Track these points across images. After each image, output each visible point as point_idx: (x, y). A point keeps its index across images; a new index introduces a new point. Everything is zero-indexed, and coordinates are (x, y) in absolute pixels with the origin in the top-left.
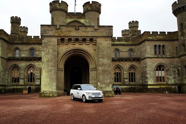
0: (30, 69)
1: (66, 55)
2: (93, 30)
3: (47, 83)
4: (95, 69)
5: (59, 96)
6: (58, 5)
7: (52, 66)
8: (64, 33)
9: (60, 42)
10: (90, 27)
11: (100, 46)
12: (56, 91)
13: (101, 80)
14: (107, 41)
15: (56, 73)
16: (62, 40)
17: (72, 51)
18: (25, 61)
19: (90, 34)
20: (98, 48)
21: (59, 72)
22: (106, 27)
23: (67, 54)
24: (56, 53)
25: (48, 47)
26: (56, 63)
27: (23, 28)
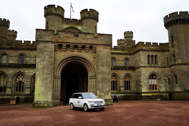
0: (19, 77)
1: (64, 62)
2: (93, 38)
3: (42, 92)
4: (95, 77)
5: (54, 106)
6: (53, 9)
7: (47, 74)
8: (62, 39)
9: (57, 48)
10: (90, 34)
11: (100, 54)
12: (52, 101)
13: (101, 88)
14: (106, 49)
15: (52, 82)
16: (60, 46)
17: (71, 58)
18: (13, 68)
19: (89, 42)
20: (97, 56)
21: (55, 80)
22: (106, 36)
24: (53, 60)
25: (44, 53)
26: (53, 70)
27: (12, 31)
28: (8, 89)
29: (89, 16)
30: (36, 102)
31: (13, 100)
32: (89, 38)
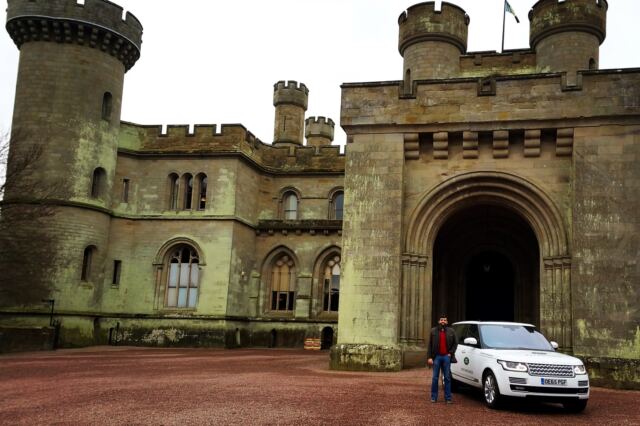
0: (331, 263)
1: (439, 201)
2: (558, 93)
3: (362, 311)
4: (566, 261)
5: (406, 366)
6: (428, 19)
7: (379, 246)
8: (430, 113)
9: (415, 149)
10: (544, 80)
11: (591, 159)
12: (396, 347)
13: (594, 307)
14: (623, 135)
15: (396, 275)
16: (426, 140)
17: (465, 186)
18: (313, 235)
19: (541, 111)
20: (578, 170)
21: (410, 271)
22: (620, 76)
23: (445, 196)
24: (400, 194)
25: (369, 170)
26: (398, 232)
27: (318, 122)
28: (299, 301)
29: (563, 21)
30: (342, 347)
31: (314, 335)
32: (539, 98)
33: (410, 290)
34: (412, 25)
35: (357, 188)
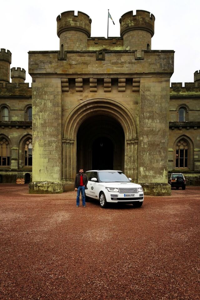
0: (28, 143)
1: (79, 113)
2: (134, 61)
3: (44, 166)
4: (136, 141)
5: (65, 191)
6: (71, 19)
7: (51, 135)
8: (74, 68)
9: (66, 87)
10: (127, 54)
11: (148, 93)
12: (60, 182)
13: (147, 161)
14: (161, 82)
15: (59, 149)
16: (72, 82)
17: (91, 106)
18: (17, 129)
19: (126, 69)
20: (142, 98)
21: (66, 147)
22: (160, 53)
23: (82, 110)
24: (60, 109)
25: (44, 97)
26: (60, 128)
27: (17, 70)
28: (13, 161)
29: (135, 25)
30: (35, 183)
32: (125, 62)
33: (66, 156)
34: (63, 22)
35: (39, 106)
